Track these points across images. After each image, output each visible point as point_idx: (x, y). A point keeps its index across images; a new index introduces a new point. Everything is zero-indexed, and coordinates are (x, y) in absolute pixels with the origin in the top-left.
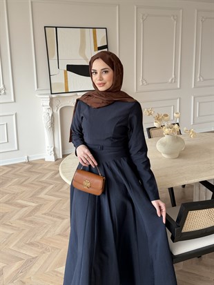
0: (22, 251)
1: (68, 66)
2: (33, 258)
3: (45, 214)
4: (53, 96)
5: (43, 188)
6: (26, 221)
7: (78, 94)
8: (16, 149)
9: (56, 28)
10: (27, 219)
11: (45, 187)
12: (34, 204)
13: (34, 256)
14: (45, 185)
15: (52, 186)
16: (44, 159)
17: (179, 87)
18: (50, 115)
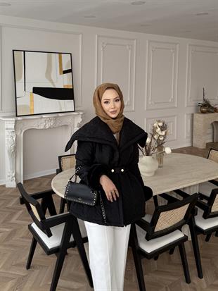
0: (11, 272)
1: (34, 88)
2: (24, 276)
3: (22, 238)
4: (19, 118)
5: (12, 215)
6: (5, 246)
7: (44, 116)
9: (24, 51)
10: (6, 243)
11: (15, 213)
12: (8, 230)
13: (24, 275)
14: (14, 211)
15: (21, 212)
16: (4, 186)
17: (133, 109)
18: (14, 139)
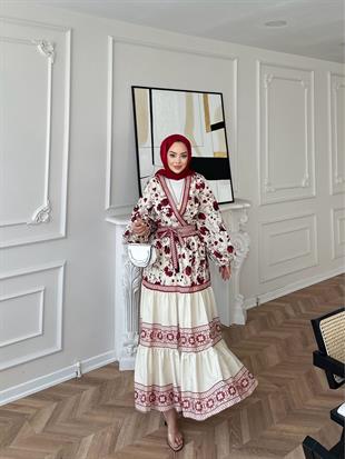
8: (60, 348)
9: (150, 89)
